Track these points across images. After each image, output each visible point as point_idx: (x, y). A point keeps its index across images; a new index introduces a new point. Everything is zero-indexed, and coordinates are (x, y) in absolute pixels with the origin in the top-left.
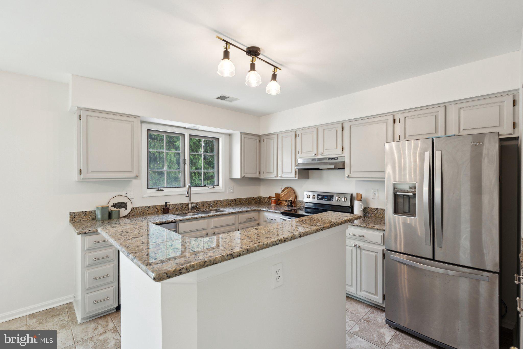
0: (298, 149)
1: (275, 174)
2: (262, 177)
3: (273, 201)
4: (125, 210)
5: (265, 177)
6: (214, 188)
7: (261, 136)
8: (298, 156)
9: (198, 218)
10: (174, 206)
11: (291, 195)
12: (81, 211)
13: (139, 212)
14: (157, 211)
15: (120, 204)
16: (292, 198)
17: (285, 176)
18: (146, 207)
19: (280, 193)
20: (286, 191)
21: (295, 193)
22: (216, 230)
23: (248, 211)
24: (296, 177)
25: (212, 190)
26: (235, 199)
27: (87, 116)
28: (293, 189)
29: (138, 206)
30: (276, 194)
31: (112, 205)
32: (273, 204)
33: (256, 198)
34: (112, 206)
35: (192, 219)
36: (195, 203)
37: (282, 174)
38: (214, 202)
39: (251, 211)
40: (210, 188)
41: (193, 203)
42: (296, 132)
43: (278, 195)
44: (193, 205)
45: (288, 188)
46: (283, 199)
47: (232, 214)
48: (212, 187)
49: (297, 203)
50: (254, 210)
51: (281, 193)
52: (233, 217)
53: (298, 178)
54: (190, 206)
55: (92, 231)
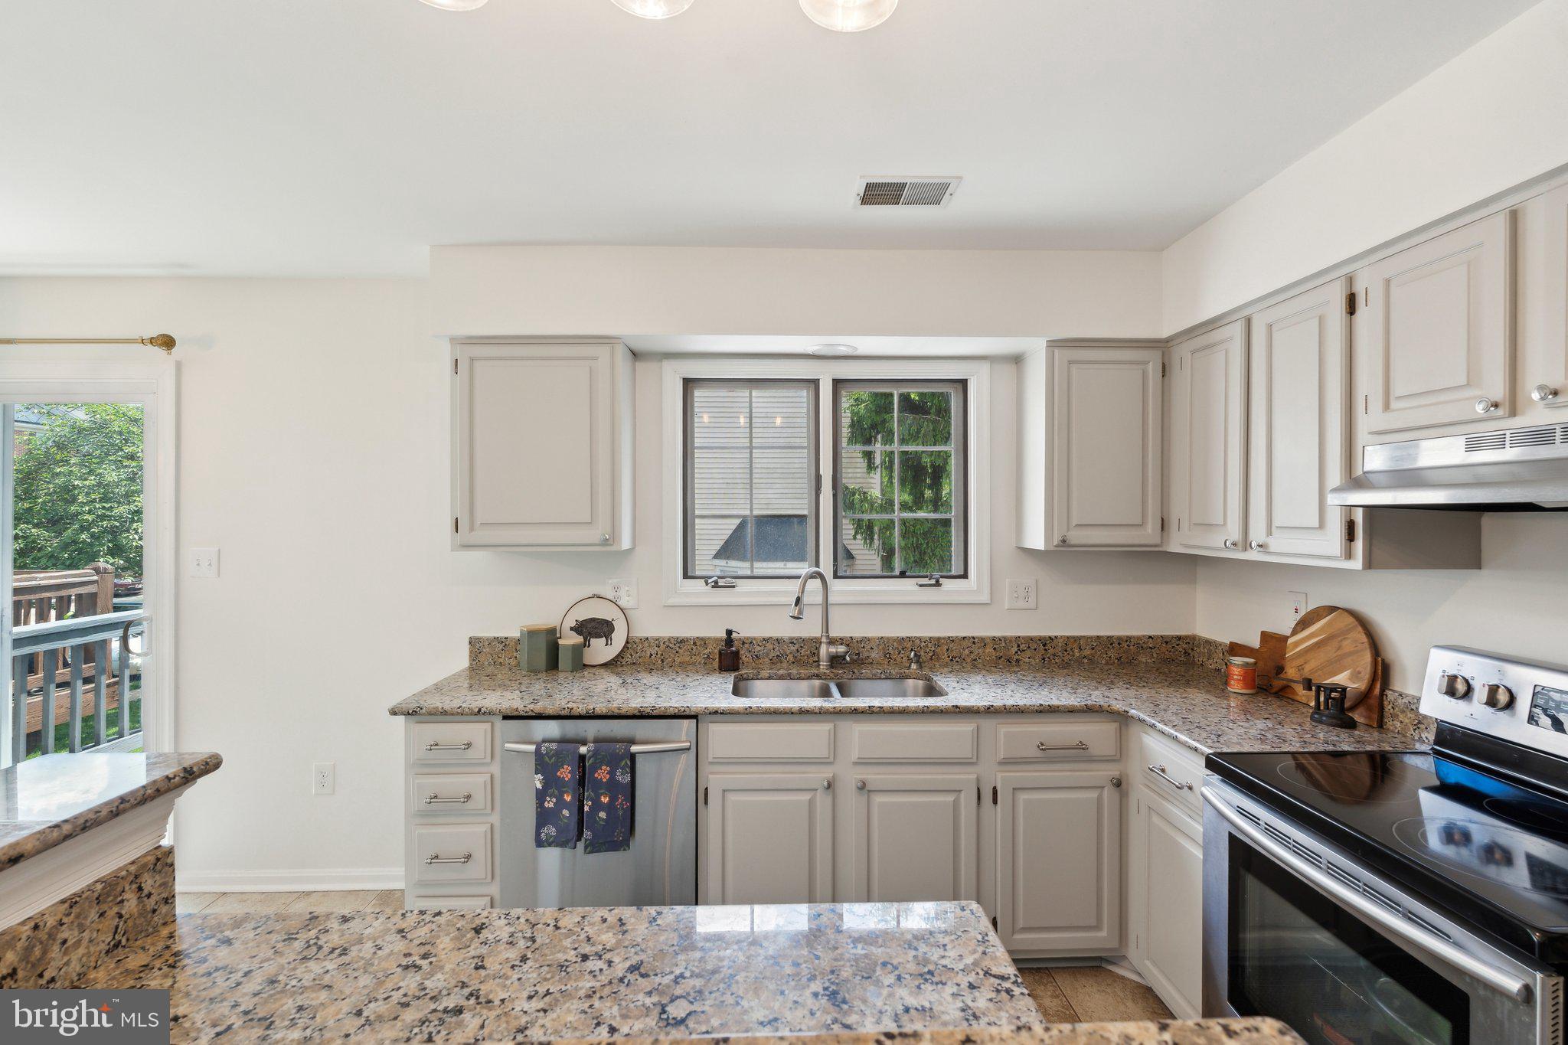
0: (1368, 383)
1: (1234, 533)
2: (1175, 547)
3: (1236, 672)
4: (607, 645)
5: (1186, 546)
6: (938, 584)
7: (1170, 344)
8: (1364, 424)
9: (785, 713)
10: (769, 646)
11: (1351, 654)
12: (496, 635)
13: (652, 655)
14: (708, 657)
15: (593, 624)
16: (1355, 676)
17: (1286, 547)
18: (672, 641)
19: (1288, 633)
20: (1322, 629)
21: (1375, 646)
22: (873, 776)
23: (1052, 711)
24: (1349, 555)
25: (931, 595)
26: (1040, 639)
27: (472, 360)
28: (1363, 623)
29: (646, 635)
30: (1264, 635)
31: (573, 624)
32: (1236, 687)
33: (1166, 640)
34: (571, 629)
35: (758, 714)
36: (841, 641)
37: (1269, 533)
38: (937, 641)
39: (1071, 711)
40: (921, 586)
41: (832, 642)
42: (1350, 280)
43: (1273, 641)
44: (833, 650)
45: (1333, 609)
46: (1300, 668)
47: (955, 712)
48: (933, 582)
49: (1388, 708)
50: (1089, 710)
51: (1294, 632)
52: (965, 728)
53: (1369, 564)
54: (824, 651)
55: (424, 711)
